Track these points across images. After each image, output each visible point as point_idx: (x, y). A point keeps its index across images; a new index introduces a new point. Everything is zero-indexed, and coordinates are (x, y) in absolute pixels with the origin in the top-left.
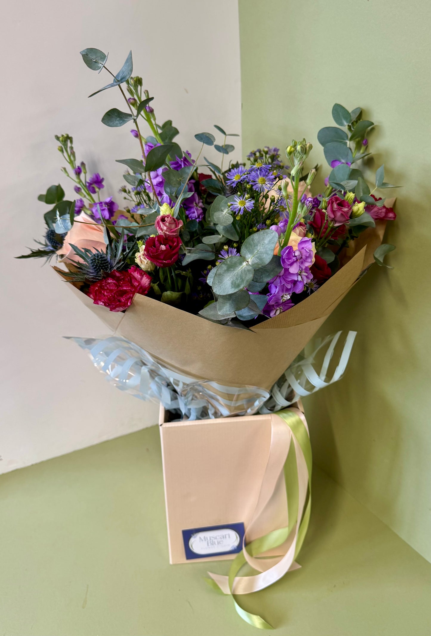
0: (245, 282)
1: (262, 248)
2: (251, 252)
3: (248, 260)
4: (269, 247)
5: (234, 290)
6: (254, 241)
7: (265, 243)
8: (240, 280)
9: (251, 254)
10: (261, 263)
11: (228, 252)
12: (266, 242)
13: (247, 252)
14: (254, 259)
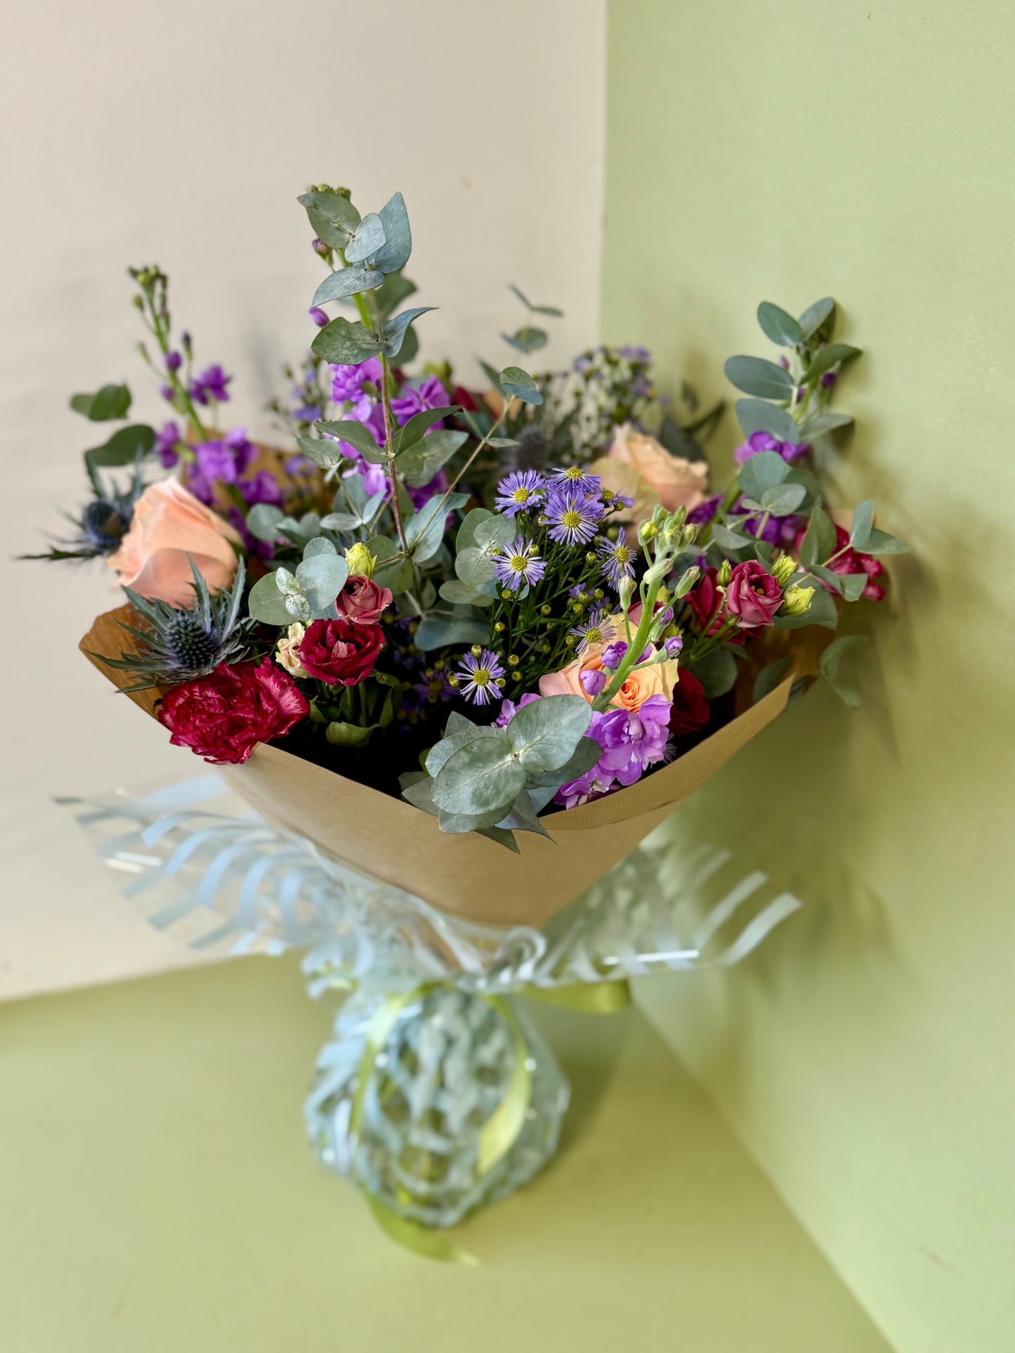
0: (502, 796)
1: (552, 732)
2: (528, 736)
3: (519, 751)
4: (567, 735)
5: (476, 810)
6: (538, 714)
7: (561, 724)
8: (493, 790)
9: (526, 740)
10: (544, 763)
11: (479, 659)
12: (565, 721)
13: (520, 733)
14: (531, 753)
